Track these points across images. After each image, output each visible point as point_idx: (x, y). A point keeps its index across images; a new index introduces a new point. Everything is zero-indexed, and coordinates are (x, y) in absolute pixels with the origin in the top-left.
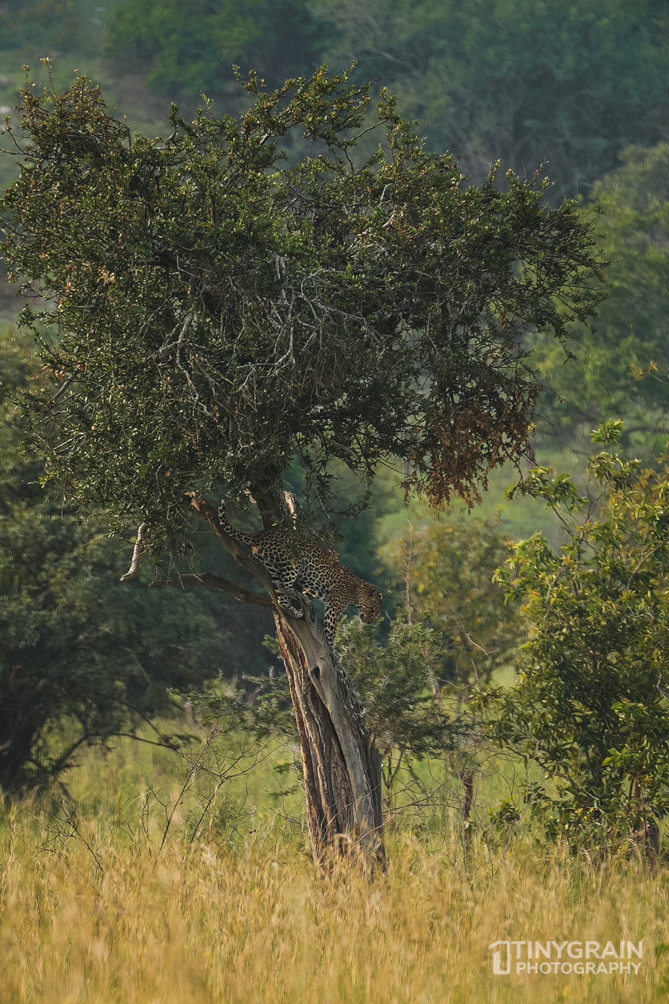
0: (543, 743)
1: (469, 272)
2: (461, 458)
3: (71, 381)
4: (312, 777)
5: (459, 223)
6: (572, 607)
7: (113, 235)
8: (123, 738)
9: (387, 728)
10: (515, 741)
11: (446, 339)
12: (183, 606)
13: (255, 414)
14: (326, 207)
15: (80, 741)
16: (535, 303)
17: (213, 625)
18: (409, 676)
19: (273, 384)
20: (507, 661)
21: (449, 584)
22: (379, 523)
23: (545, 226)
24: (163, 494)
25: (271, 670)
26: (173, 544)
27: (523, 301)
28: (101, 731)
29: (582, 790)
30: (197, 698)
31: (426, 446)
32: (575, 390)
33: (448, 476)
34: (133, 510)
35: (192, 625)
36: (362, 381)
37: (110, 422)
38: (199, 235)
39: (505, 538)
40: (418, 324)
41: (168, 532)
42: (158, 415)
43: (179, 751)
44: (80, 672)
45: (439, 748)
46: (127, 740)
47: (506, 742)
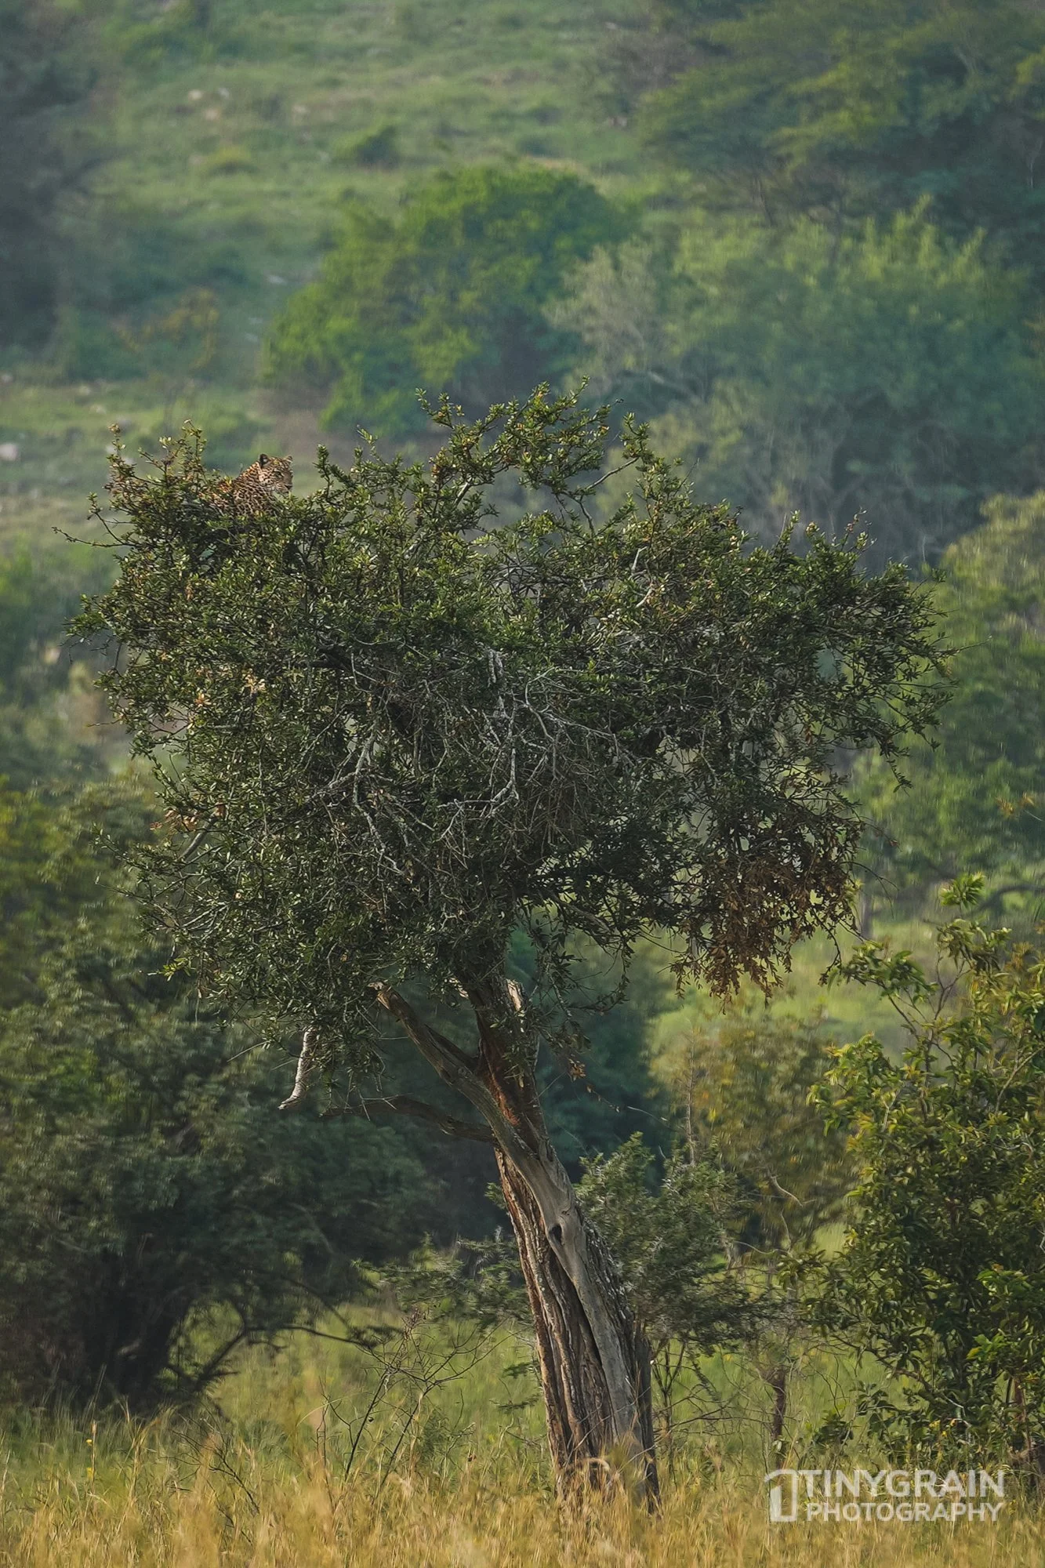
0: (883, 1328)
1: (759, 667)
2: (754, 927)
3: (206, 831)
4: (553, 1379)
5: (744, 600)
6: (919, 1137)
7: (263, 626)
8: (296, 1332)
9: (662, 1311)
10: (844, 1327)
11: (728, 761)
12: (376, 1145)
13: (464, 872)
14: (557, 582)
15: (238, 1338)
16: (851, 709)
17: (420, 1172)
18: (691, 1237)
19: (488, 830)
20: (835, 1216)
21: (751, 1108)
22: (654, 1026)
23: (862, 601)
24: (338, 986)
25: (498, 1231)
26: (352, 1058)
27: (835, 706)
28: (267, 1324)
29: (938, 1395)
30: (395, 1274)
31: (702, 910)
32: (924, 835)
33: (736, 953)
34: (295, 1009)
35: (391, 1171)
36: (612, 822)
37: (262, 888)
38: (382, 624)
39: (828, 1043)
40: (688, 742)
41: (345, 1040)
42: (329, 875)
43: (376, 1349)
44: (235, 1241)
45: (736, 1338)
46: (302, 1336)
47: (831, 1328)
